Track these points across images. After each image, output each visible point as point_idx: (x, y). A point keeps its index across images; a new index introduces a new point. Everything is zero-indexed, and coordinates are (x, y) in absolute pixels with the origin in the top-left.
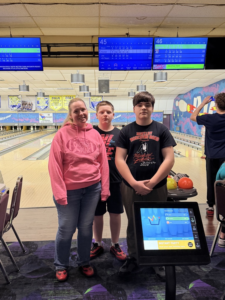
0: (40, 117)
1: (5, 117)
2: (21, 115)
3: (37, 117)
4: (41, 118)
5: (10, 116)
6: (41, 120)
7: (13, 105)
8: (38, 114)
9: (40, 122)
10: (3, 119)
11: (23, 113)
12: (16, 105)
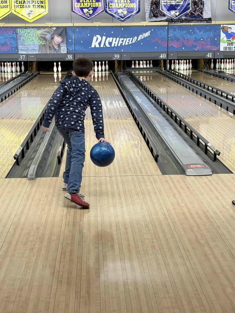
0: (223, 35)
1: (136, 37)
2: (175, 30)
3: (215, 36)
4: (225, 39)
5: (147, 34)
6: (224, 42)
7: (171, 5)
8: (217, 27)
9: (222, 49)
10: (130, 43)
11: (181, 26)
12: (178, 6)
